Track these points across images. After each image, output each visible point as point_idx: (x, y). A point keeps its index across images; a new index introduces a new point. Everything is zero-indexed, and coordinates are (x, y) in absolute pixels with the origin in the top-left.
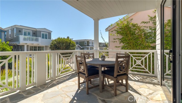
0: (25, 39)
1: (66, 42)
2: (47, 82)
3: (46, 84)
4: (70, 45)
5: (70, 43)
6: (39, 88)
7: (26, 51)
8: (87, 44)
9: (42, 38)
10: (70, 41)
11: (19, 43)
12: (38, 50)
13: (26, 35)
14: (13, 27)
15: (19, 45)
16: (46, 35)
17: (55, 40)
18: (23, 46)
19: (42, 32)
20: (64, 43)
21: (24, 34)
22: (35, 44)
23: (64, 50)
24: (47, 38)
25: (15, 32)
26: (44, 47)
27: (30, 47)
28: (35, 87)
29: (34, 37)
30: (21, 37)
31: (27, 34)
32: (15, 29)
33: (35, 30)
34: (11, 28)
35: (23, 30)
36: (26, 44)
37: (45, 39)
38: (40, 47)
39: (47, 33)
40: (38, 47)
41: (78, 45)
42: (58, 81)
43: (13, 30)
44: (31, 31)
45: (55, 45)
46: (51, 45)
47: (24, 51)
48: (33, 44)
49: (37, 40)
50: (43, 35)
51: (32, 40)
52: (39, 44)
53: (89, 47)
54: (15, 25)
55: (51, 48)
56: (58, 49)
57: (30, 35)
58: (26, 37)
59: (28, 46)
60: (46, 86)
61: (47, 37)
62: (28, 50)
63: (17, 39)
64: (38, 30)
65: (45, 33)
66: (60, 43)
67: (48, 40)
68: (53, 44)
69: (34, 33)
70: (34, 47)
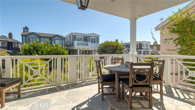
0: (78, 44)
1: (113, 45)
2: (77, 82)
3: (76, 84)
4: (116, 48)
5: (117, 46)
6: (70, 86)
7: (78, 55)
8: (139, 47)
9: (92, 43)
10: (117, 44)
11: (74, 48)
12: (88, 54)
13: (79, 41)
14: (70, 35)
15: (74, 50)
16: (95, 40)
17: (102, 44)
18: (77, 50)
19: (91, 37)
20: (110, 47)
21: (78, 40)
22: (86, 48)
23: (111, 54)
24: (95, 43)
25: (71, 39)
26: (93, 51)
27: (82, 51)
28: (68, 85)
29: (85, 42)
30: (76, 43)
31: (80, 39)
32: (71, 36)
33: (86, 35)
34: (69, 36)
35: (77, 36)
36: (79, 48)
37: (93, 44)
38: (90, 51)
39: (96, 38)
40: (88, 51)
41: (128, 48)
42: (87, 83)
43: (70, 37)
44: (83, 37)
45: (102, 49)
46: (98, 49)
47: (77, 54)
48: (84, 48)
49: (87, 45)
50: (92, 39)
51: (83, 45)
52: (88, 48)
53: (142, 50)
54: (71, 33)
55: (98, 51)
56: (104, 53)
57: (82, 40)
58: (79, 42)
59: (80, 50)
60: (75, 86)
61: (95, 41)
62: (80, 54)
63: (72, 45)
64: (88, 35)
65: (94, 37)
66: (106, 47)
67: (96, 44)
68: (100, 48)
69: (85, 39)
70: (85, 51)
